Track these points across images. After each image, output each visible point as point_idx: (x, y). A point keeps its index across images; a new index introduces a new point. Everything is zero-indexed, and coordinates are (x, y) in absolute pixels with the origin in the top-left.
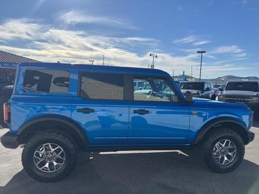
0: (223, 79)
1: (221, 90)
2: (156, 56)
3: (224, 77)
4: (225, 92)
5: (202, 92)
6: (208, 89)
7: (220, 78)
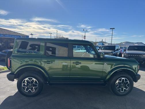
0: (124, 44)
1: (125, 50)
2: (87, 31)
3: (124, 43)
4: (127, 52)
5: (114, 52)
6: (117, 50)
7: (122, 43)
